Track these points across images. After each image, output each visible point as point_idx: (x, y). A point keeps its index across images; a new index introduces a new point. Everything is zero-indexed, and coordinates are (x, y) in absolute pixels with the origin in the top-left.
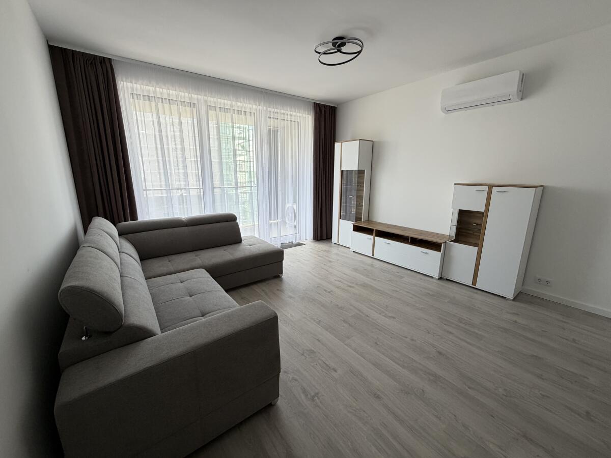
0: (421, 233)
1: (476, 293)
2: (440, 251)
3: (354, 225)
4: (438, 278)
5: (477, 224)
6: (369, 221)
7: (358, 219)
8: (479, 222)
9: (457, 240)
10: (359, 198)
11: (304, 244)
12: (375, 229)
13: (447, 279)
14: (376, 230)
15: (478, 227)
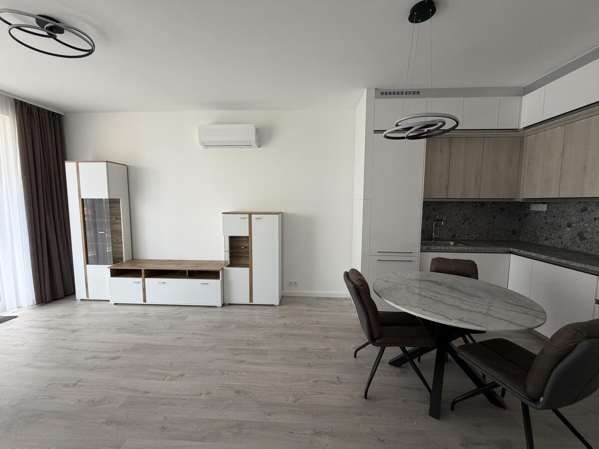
0: (199, 264)
1: (254, 309)
2: (218, 278)
3: (111, 269)
4: (221, 305)
5: (245, 247)
6: (133, 260)
7: (117, 259)
8: (246, 245)
9: (232, 264)
10: (116, 233)
11: (16, 317)
12: (143, 269)
13: (229, 304)
14: (145, 270)
15: (246, 250)
